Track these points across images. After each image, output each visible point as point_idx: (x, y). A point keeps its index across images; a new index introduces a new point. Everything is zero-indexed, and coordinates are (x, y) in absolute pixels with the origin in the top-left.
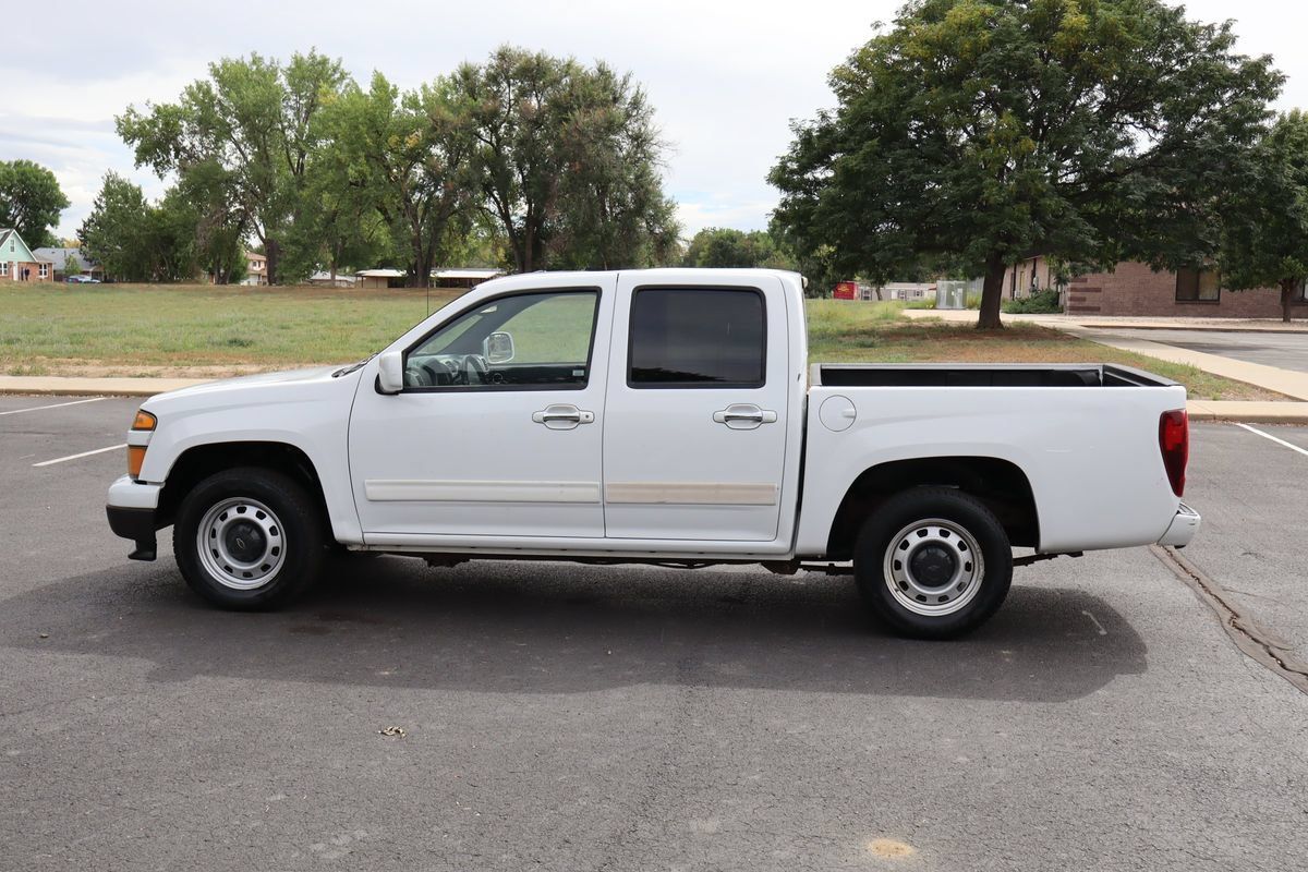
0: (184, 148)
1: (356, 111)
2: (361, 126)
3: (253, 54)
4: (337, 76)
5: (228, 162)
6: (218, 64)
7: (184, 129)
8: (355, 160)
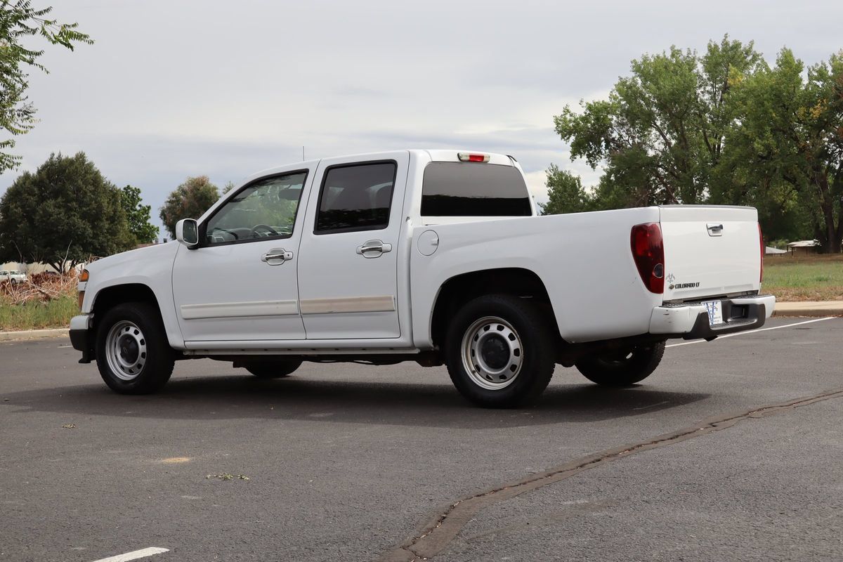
0: (613, 139)
1: (762, 88)
2: (766, 102)
3: (672, 48)
4: (750, 58)
5: (652, 147)
6: (640, 60)
7: (613, 122)
8: (761, 135)
